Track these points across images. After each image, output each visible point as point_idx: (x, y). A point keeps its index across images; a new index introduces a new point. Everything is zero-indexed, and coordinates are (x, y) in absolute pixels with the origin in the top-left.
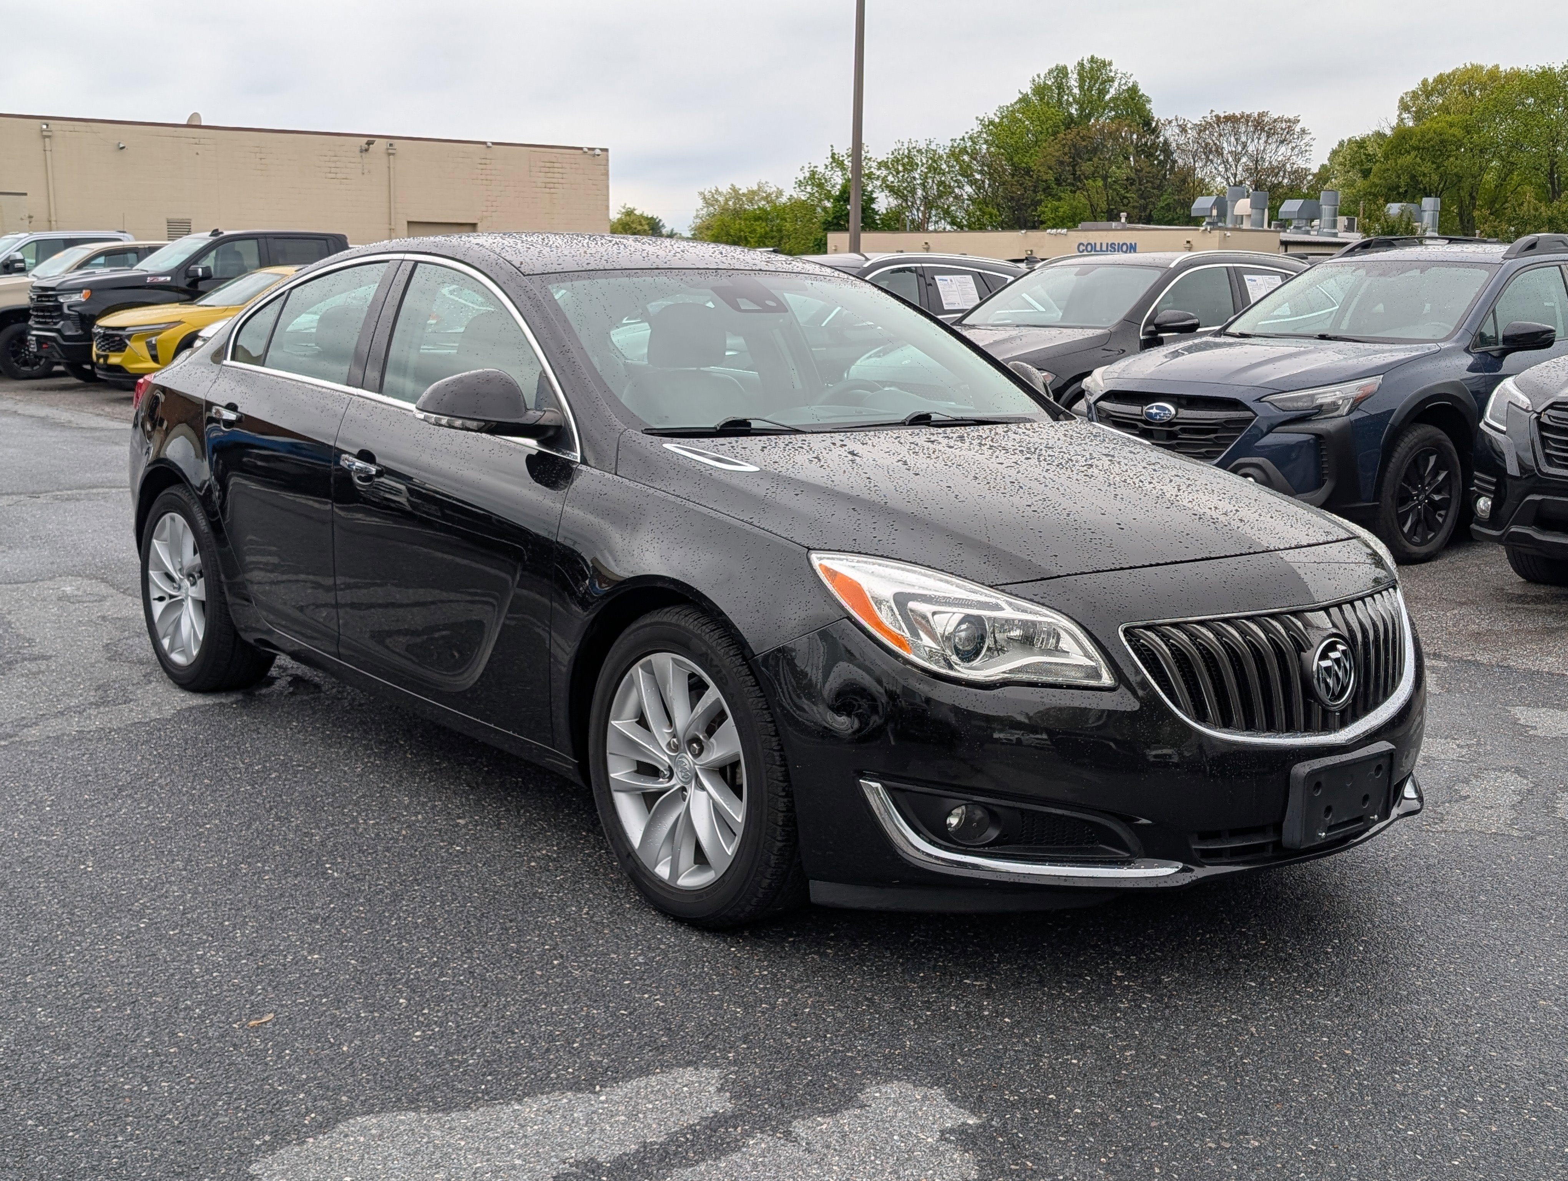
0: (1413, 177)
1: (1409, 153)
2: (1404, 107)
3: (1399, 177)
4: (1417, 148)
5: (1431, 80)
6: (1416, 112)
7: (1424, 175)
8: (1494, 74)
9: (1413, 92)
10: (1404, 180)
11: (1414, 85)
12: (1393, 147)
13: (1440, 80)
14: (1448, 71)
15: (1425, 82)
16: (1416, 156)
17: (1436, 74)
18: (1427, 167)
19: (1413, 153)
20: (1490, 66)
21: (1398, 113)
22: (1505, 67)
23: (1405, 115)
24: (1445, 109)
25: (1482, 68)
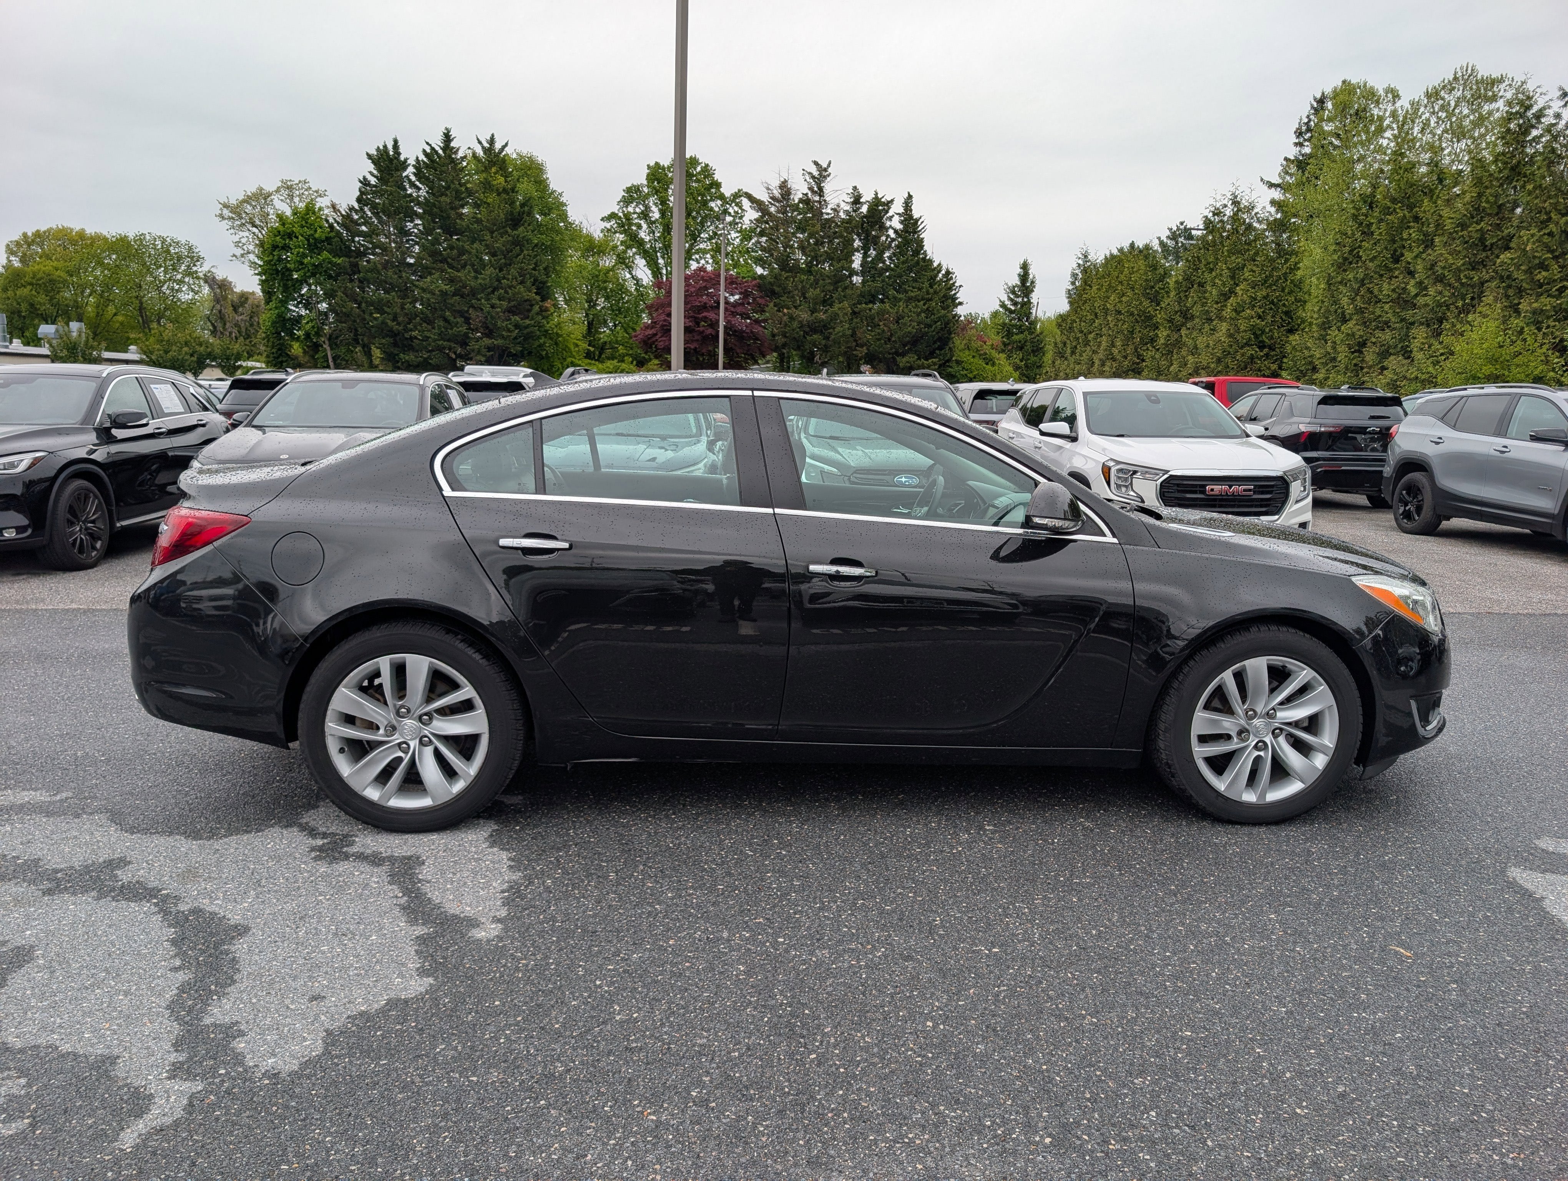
0: (32, 305)
1: (25, 287)
2: (10, 251)
3: (19, 304)
4: (31, 284)
5: (30, 234)
6: (22, 257)
7: (41, 304)
8: (81, 235)
9: (17, 242)
10: (24, 307)
11: (16, 236)
12: (10, 282)
13: (37, 234)
14: (43, 229)
15: (25, 235)
16: (31, 290)
17: (34, 230)
18: (42, 298)
19: (29, 287)
20: (77, 229)
21: (6, 256)
22: (90, 230)
23: (12, 258)
24: (47, 256)
25: (72, 230)
